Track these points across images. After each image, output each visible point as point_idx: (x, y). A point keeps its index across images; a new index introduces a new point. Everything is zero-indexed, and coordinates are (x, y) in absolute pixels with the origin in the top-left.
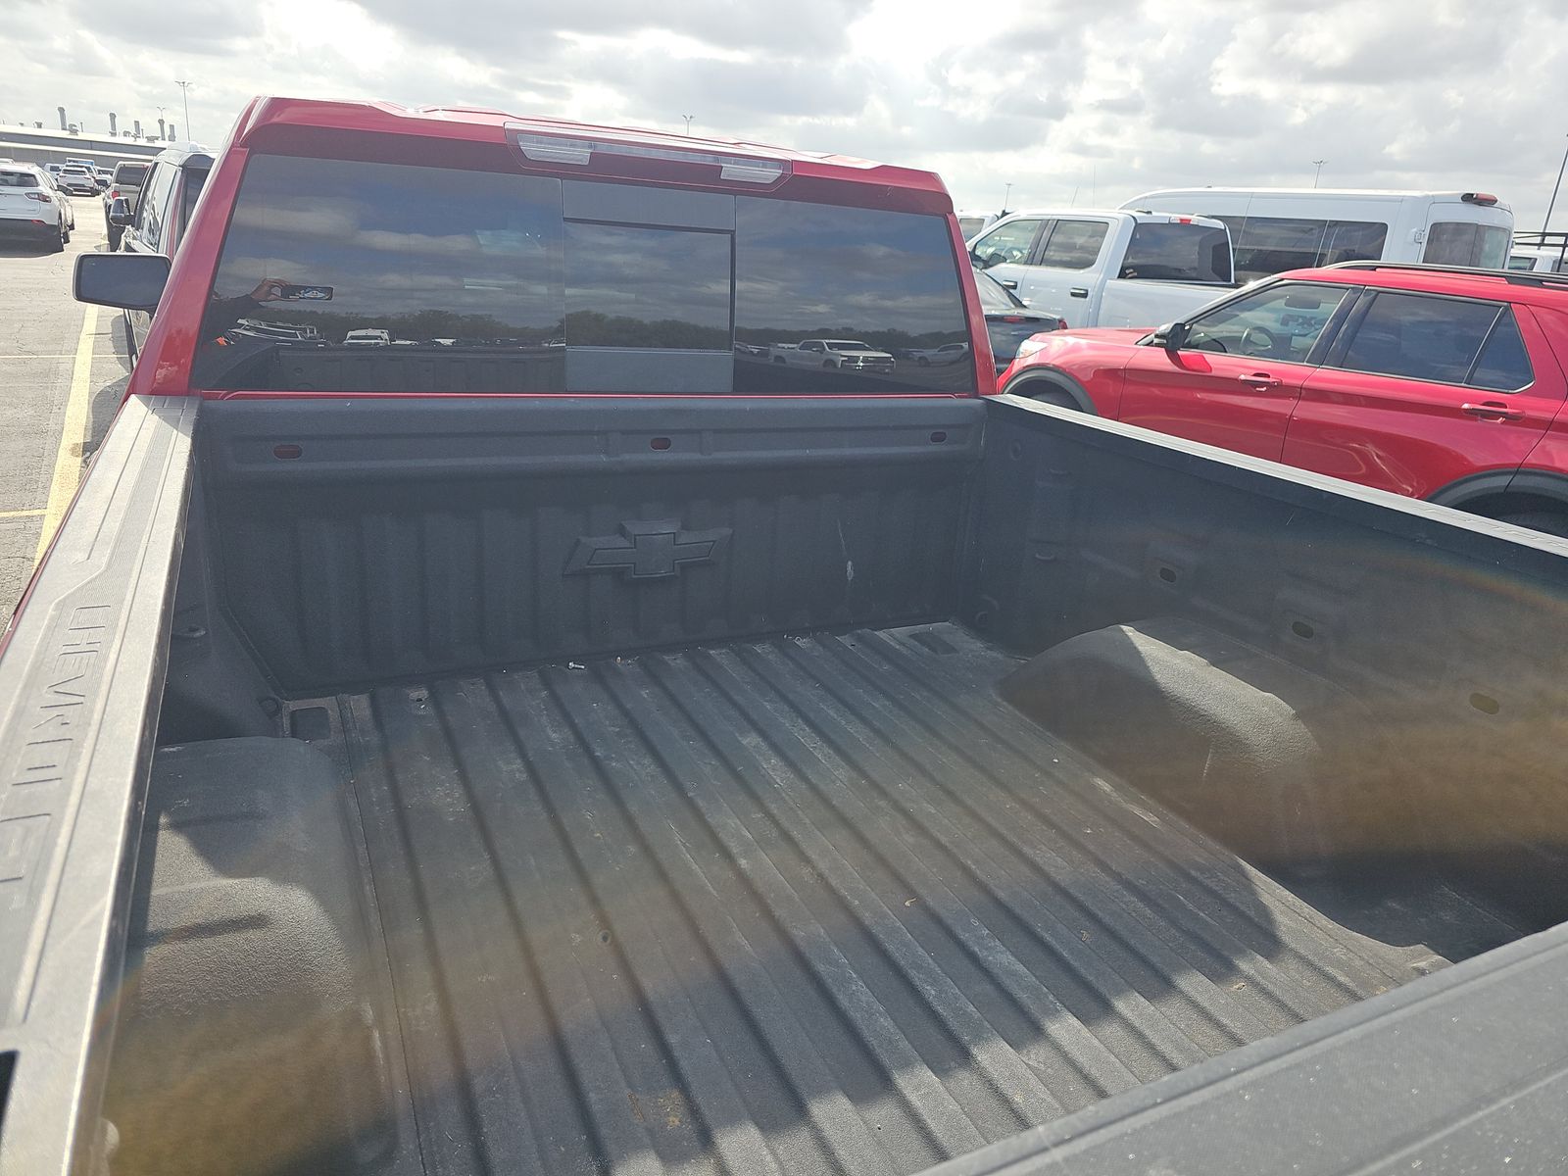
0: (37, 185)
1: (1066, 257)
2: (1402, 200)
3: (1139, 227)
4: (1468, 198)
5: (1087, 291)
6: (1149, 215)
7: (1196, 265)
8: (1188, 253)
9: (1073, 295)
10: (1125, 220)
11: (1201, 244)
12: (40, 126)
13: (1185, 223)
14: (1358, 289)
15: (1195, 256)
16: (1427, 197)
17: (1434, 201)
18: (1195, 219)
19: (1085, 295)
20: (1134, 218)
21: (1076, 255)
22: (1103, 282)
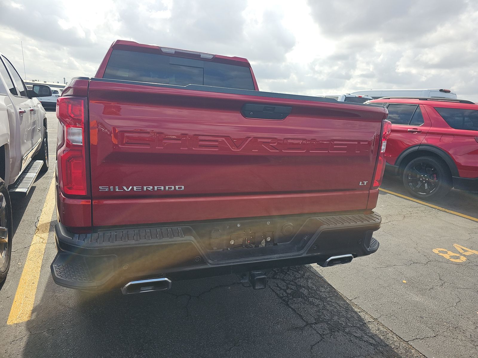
0: (58, 93)
3: (346, 98)
4: (441, 90)
6: (350, 95)
10: (343, 96)
12: (58, 83)
13: (360, 97)
14: (385, 104)
17: (431, 91)
18: (363, 96)
20: (345, 96)
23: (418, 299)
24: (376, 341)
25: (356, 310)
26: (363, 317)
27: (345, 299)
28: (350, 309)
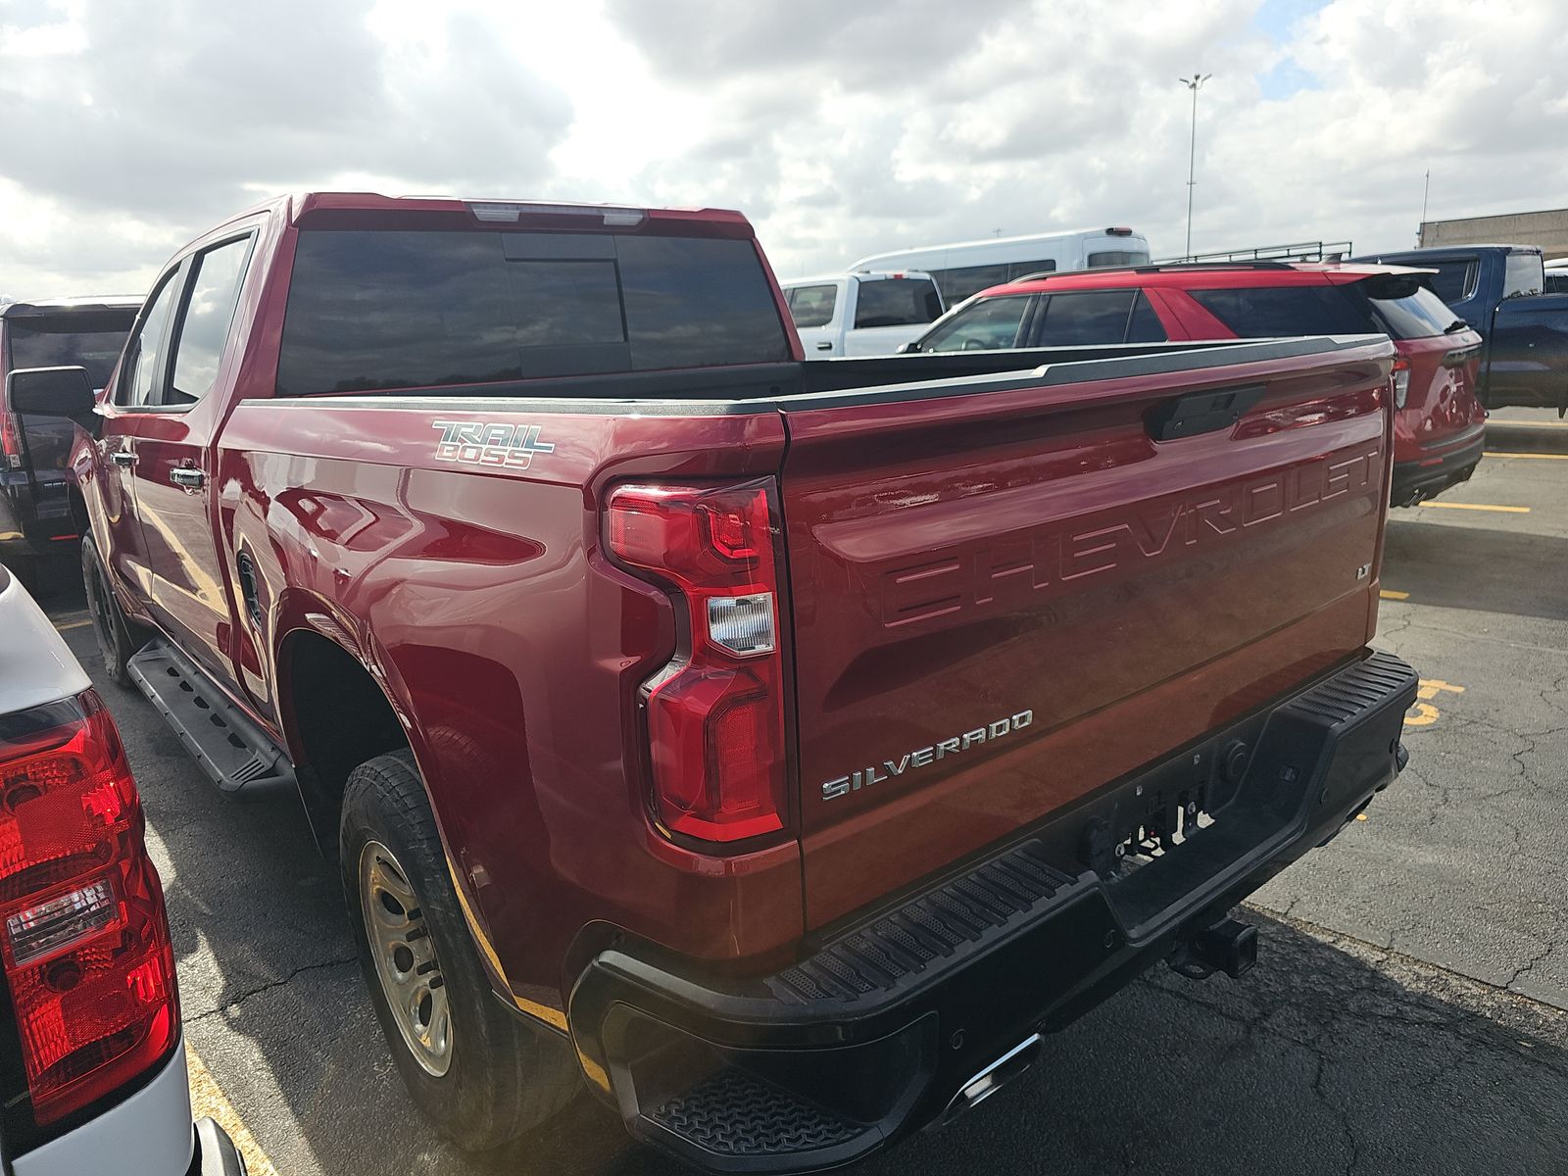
1: (806, 319)
2: (1061, 239)
3: (861, 284)
4: (1110, 232)
5: (830, 344)
7: (914, 312)
8: (906, 303)
9: (820, 348)
10: (850, 281)
11: (915, 296)
13: (898, 278)
14: (1036, 296)
15: (912, 305)
16: (1079, 235)
17: (1086, 237)
18: (905, 274)
19: (830, 347)
20: (857, 278)
21: (814, 317)
22: (843, 334)
23: (1428, 857)
24: (1442, 1014)
25: (1320, 938)
26: (1356, 955)
27: (1268, 915)
28: (1305, 940)
